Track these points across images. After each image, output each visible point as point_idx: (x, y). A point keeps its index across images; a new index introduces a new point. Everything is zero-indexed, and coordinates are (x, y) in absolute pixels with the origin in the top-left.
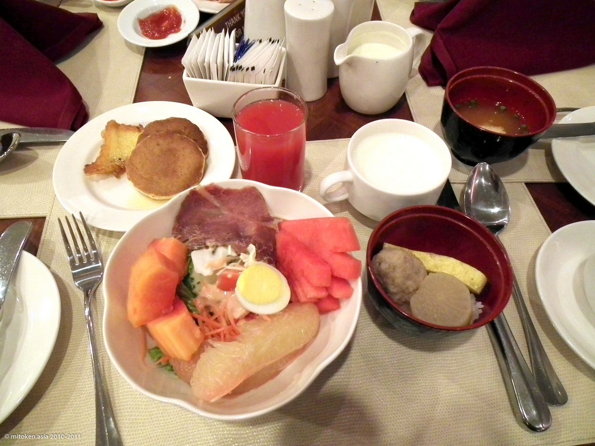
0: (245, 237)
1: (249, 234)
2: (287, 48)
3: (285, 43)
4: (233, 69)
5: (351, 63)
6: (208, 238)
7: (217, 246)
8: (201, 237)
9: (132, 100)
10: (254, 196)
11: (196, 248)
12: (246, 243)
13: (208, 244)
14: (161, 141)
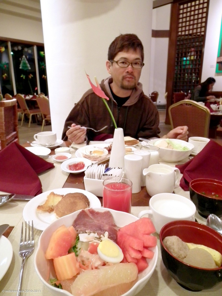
0: (104, 230)
1: (105, 229)
2: (125, 172)
3: (124, 169)
4: (104, 175)
5: (149, 175)
6: (87, 229)
7: (91, 233)
8: (84, 229)
9: (62, 187)
10: (108, 215)
11: (81, 233)
12: (104, 232)
13: (87, 231)
14: (71, 199)
